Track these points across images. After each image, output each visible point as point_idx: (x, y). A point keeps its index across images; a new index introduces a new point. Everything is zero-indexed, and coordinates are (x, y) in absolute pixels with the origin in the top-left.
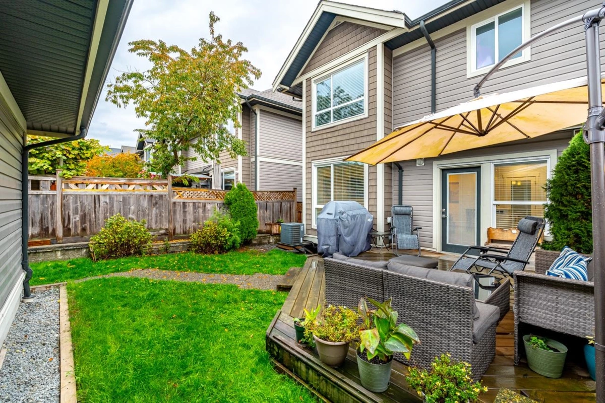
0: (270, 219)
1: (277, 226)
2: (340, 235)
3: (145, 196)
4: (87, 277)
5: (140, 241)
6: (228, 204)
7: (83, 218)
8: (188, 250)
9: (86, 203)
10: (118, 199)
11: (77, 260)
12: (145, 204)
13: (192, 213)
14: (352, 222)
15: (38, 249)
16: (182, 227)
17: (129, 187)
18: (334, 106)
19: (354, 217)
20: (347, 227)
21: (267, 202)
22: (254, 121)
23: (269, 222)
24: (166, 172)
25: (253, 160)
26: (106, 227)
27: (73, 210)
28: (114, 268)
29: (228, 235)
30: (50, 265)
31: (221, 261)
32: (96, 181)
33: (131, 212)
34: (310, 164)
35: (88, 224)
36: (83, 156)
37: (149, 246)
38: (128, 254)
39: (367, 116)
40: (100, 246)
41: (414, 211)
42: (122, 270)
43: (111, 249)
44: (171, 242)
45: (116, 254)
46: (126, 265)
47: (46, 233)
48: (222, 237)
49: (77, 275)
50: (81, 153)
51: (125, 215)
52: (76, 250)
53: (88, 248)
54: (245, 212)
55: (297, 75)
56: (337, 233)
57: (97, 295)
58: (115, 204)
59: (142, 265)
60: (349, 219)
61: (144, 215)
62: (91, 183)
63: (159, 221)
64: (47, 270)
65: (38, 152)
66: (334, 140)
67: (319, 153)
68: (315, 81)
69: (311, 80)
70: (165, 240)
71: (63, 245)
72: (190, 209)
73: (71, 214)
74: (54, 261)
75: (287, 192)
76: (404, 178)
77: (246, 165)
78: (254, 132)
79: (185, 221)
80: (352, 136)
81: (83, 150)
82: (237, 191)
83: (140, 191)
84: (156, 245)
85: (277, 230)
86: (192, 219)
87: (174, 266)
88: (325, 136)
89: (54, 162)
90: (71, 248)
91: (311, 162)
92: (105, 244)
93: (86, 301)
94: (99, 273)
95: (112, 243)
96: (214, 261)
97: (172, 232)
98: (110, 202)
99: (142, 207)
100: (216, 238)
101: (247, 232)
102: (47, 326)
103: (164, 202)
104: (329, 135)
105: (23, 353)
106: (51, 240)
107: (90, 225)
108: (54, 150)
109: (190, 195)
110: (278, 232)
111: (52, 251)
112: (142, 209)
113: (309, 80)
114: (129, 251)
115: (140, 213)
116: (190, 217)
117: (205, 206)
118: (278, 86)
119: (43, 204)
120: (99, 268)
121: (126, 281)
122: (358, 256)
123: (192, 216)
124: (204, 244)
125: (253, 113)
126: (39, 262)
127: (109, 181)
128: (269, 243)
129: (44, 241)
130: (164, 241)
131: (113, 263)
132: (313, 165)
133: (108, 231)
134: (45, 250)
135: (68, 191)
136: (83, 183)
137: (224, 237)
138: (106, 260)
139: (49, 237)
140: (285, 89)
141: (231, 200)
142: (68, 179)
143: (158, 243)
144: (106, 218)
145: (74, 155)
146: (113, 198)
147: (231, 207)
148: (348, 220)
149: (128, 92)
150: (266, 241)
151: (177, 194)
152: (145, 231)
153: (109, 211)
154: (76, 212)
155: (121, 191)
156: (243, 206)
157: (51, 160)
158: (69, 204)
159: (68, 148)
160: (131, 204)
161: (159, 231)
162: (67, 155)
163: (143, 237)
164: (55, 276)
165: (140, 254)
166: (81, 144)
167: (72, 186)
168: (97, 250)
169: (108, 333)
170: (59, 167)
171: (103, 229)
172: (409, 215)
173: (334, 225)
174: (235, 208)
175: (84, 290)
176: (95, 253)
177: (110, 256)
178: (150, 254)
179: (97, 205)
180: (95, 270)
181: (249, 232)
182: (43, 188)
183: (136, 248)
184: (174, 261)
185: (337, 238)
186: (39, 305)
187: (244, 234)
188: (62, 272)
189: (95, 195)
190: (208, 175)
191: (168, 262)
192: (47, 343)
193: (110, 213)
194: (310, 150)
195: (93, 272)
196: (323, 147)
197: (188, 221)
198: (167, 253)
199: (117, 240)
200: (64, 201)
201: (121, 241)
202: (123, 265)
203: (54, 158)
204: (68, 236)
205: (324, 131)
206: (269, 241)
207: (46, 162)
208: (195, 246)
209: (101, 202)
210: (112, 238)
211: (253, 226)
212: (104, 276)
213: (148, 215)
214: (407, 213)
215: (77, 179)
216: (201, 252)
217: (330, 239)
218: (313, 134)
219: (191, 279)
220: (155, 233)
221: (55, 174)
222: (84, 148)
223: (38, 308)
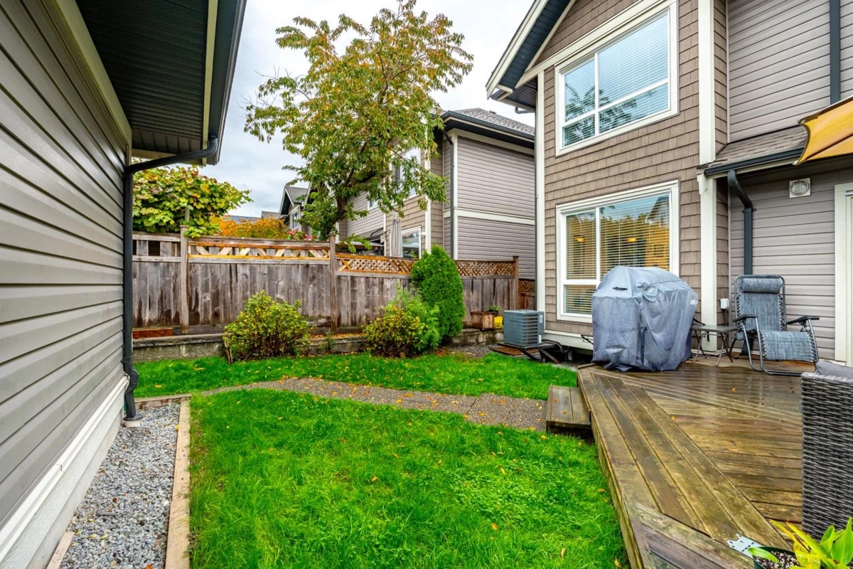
0: (477, 305)
1: (491, 316)
2: (646, 329)
3: (298, 267)
4: (220, 386)
5: (293, 333)
6: (418, 280)
7: (216, 297)
8: (361, 351)
9: (219, 276)
10: (261, 271)
11: (208, 360)
12: (298, 277)
13: (363, 293)
14: (666, 305)
15: (156, 341)
16: (350, 315)
17: (276, 252)
18: (601, 105)
19: (668, 294)
20: (658, 313)
21: (474, 278)
22: (449, 155)
23: (476, 310)
24: (326, 232)
25: (447, 214)
26: (245, 311)
27: (202, 285)
28: (257, 374)
29: (422, 327)
30: (170, 366)
31: (418, 370)
32: (232, 243)
33: (279, 291)
34: (552, 211)
35: (222, 306)
36: (215, 207)
37: (305, 342)
38: (276, 354)
39: (675, 111)
40: (238, 340)
41: (786, 287)
42: (269, 378)
43: (253, 345)
44: (334, 337)
45: (260, 353)
46: (275, 371)
47: (168, 318)
48: (412, 331)
49: (206, 383)
50: (213, 202)
51: (272, 293)
52: (206, 345)
53: (222, 342)
54: (445, 292)
55: (527, 67)
56: (639, 324)
57: (235, 421)
58: (258, 277)
59: (297, 372)
60: (662, 297)
61: (297, 295)
62: (226, 246)
63: (317, 305)
64: (165, 373)
65: (156, 200)
66: (601, 165)
67: (571, 191)
68: (561, 71)
69: (553, 69)
70: (327, 333)
71: (188, 336)
72: (361, 286)
73: (200, 291)
74: (177, 360)
75: (503, 262)
76: (756, 223)
77: (436, 224)
78: (449, 171)
79: (353, 306)
80: (641, 153)
81: (215, 198)
82: (432, 259)
83: (292, 258)
84: (314, 342)
85: (489, 323)
86: (364, 302)
87: (346, 374)
88: (583, 160)
89: (178, 215)
90: (199, 341)
91: (555, 208)
92: (245, 337)
93: (217, 431)
94: (237, 382)
95: (254, 335)
96: (405, 369)
97: (336, 322)
98: (251, 275)
99: (294, 283)
100: (403, 332)
101: (448, 324)
102: (154, 477)
103: (324, 276)
104: (591, 158)
105: (103, 543)
106: (174, 328)
107: (225, 308)
108: (178, 197)
109: (360, 266)
110: (491, 326)
111: (175, 345)
112: (294, 286)
113: (550, 71)
114: (278, 348)
115: (292, 291)
116: (361, 300)
117: (382, 283)
118: (496, 87)
119: (163, 276)
120: (237, 373)
121: (277, 397)
122: (677, 369)
123: (365, 298)
124: (384, 341)
125: (448, 143)
126: (158, 361)
127: (250, 244)
128: (478, 343)
129: (165, 330)
130: (325, 335)
131: (256, 367)
132: (558, 212)
133: (249, 317)
134: (165, 344)
135: (196, 258)
136: (215, 246)
137: (416, 331)
138: (247, 361)
139: (170, 325)
140: (505, 93)
141: (422, 273)
142: (195, 239)
143: (317, 338)
144: (245, 298)
145: (204, 204)
146: (255, 269)
147: (423, 283)
148: (659, 301)
149: (274, 116)
150: (473, 340)
151: (343, 264)
152: (299, 319)
153: (249, 288)
154: (206, 290)
155: (265, 258)
156: (443, 283)
157: (173, 212)
158: (197, 276)
159: (195, 195)
160: (280, 279)
161: (317, 320)
162: (195, 204)
163: (298, 328)
164: (176, 383)
165: (293, 354)
166: (212, 189)
167: (201, 249)
168: (234, 346)
169: (256, 511)
170: (184, 222)
171: (242, 314)
172: (775, 293)
173: (633, 309)
174: (430, 285)
175: (216, 409)
176: (231, 351)
177: (251, 356)
178: (307, 355)
179: (234, 279)
180: (231, 376)
181: (451, 325)
182: (164, 252)
183: (287, 345)
184: (344, 367)
185: (640, 333)
186: (146, 432)
187: (444, 328)
188: (187, 377)
189: (230, 264)
190: (378, 242)
191: (335, 368)
192: (148, 519)
193: (251, 291)
194: (551, 188)
195: (228, 379)
196: (580, 180)
197: (358, 305)
198: (331, 353)
199: (262, 332)
200: (191, 273)
201: (266, 333)
202: (270, 370)
203: (178, 208)
204: (196, 324)
205: (581, 153)
206: (477, 340)
207: (166, 215)
208: (371, 344)
209: (239, 275)
210: (255, 327)
211: (457, 314)
212: (244, 386)
213: (303, 295)
214: (772, 289)
215: (207, 240)
216: (380, 353)
217: (623, 336)
218: (559, 160)
219: (378, 399)
220: (312, 322)
221: (179, 232)
222: (217, 195)
223: (145, 438)
